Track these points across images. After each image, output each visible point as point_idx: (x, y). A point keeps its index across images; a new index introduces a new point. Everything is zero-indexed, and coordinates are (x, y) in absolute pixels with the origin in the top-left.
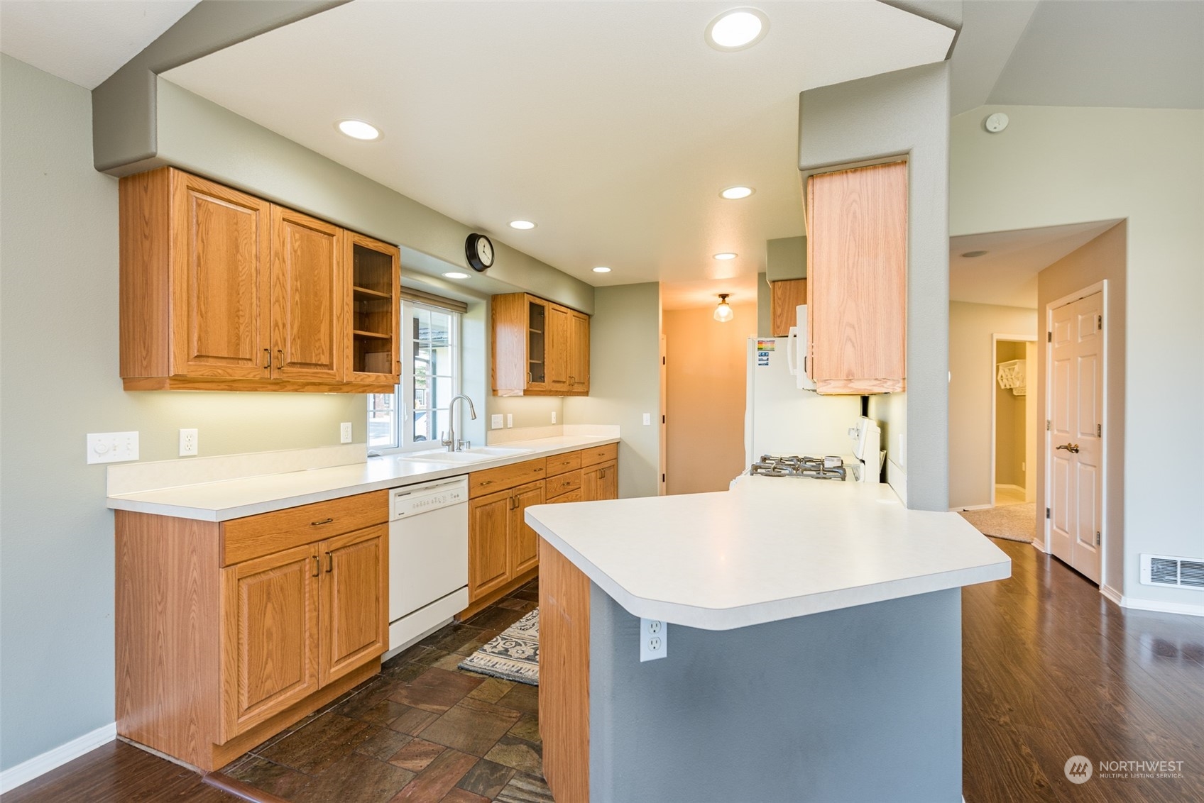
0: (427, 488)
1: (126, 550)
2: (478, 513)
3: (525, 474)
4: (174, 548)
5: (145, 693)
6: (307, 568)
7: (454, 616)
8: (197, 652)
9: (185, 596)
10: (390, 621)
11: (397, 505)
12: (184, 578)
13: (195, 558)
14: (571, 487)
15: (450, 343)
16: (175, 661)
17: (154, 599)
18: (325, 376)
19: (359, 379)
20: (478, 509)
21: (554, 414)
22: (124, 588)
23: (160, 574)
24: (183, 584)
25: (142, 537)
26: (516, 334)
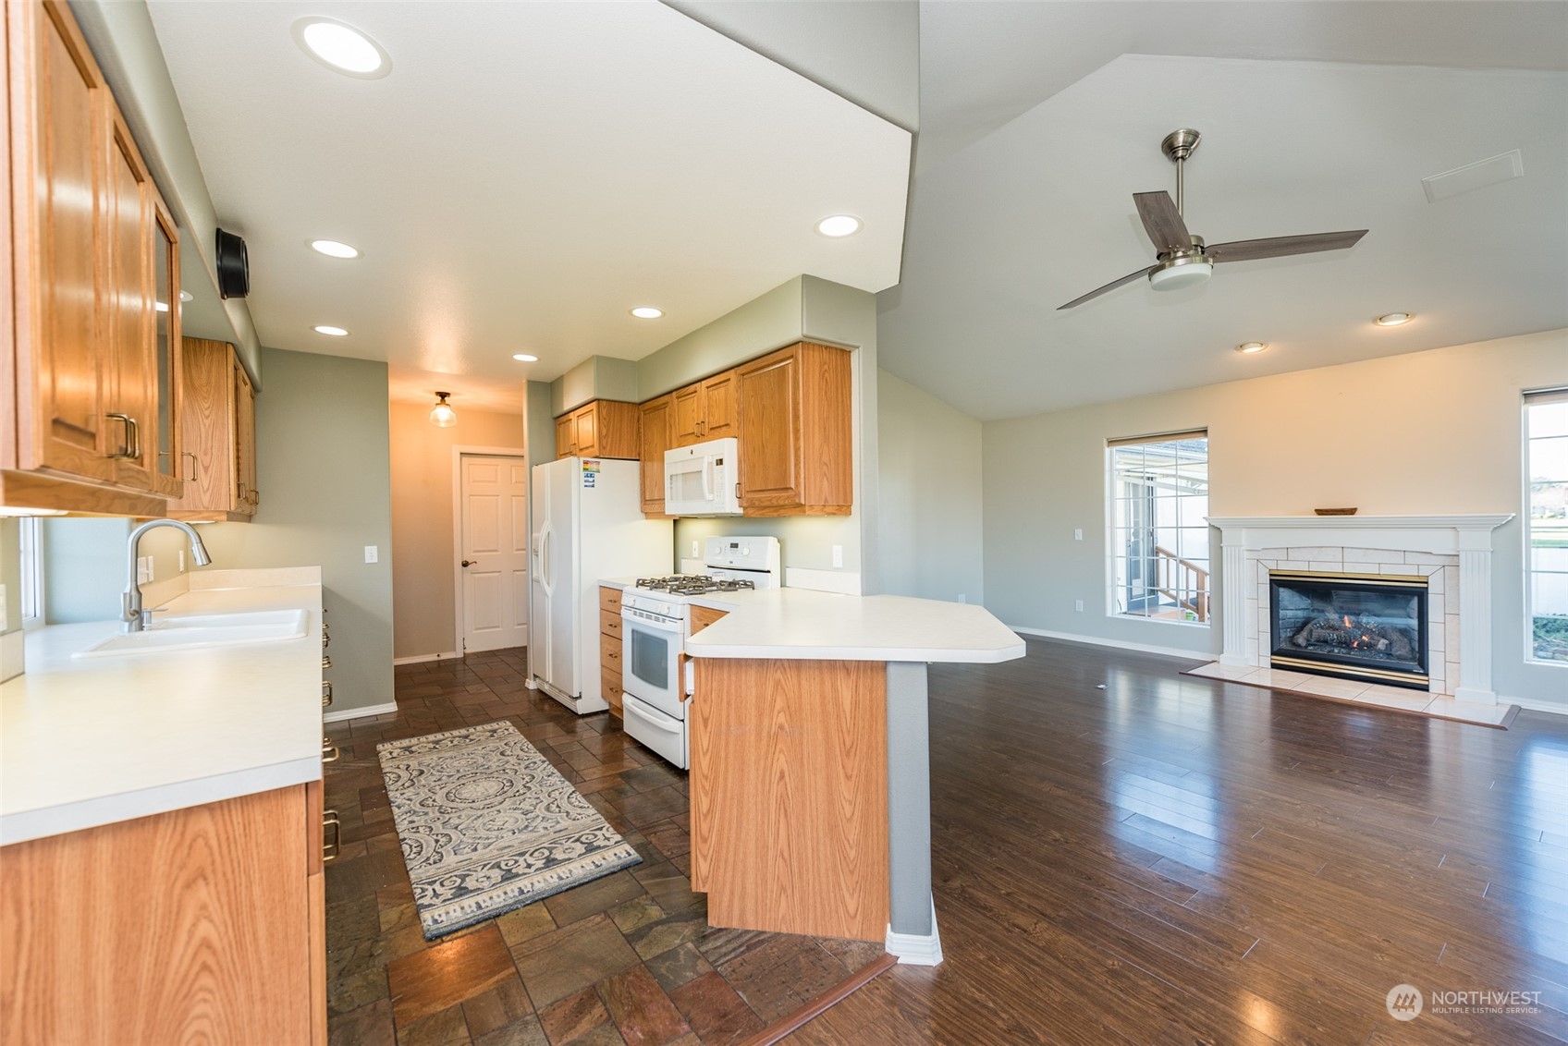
21: (182, 555)
26: (207, 413)
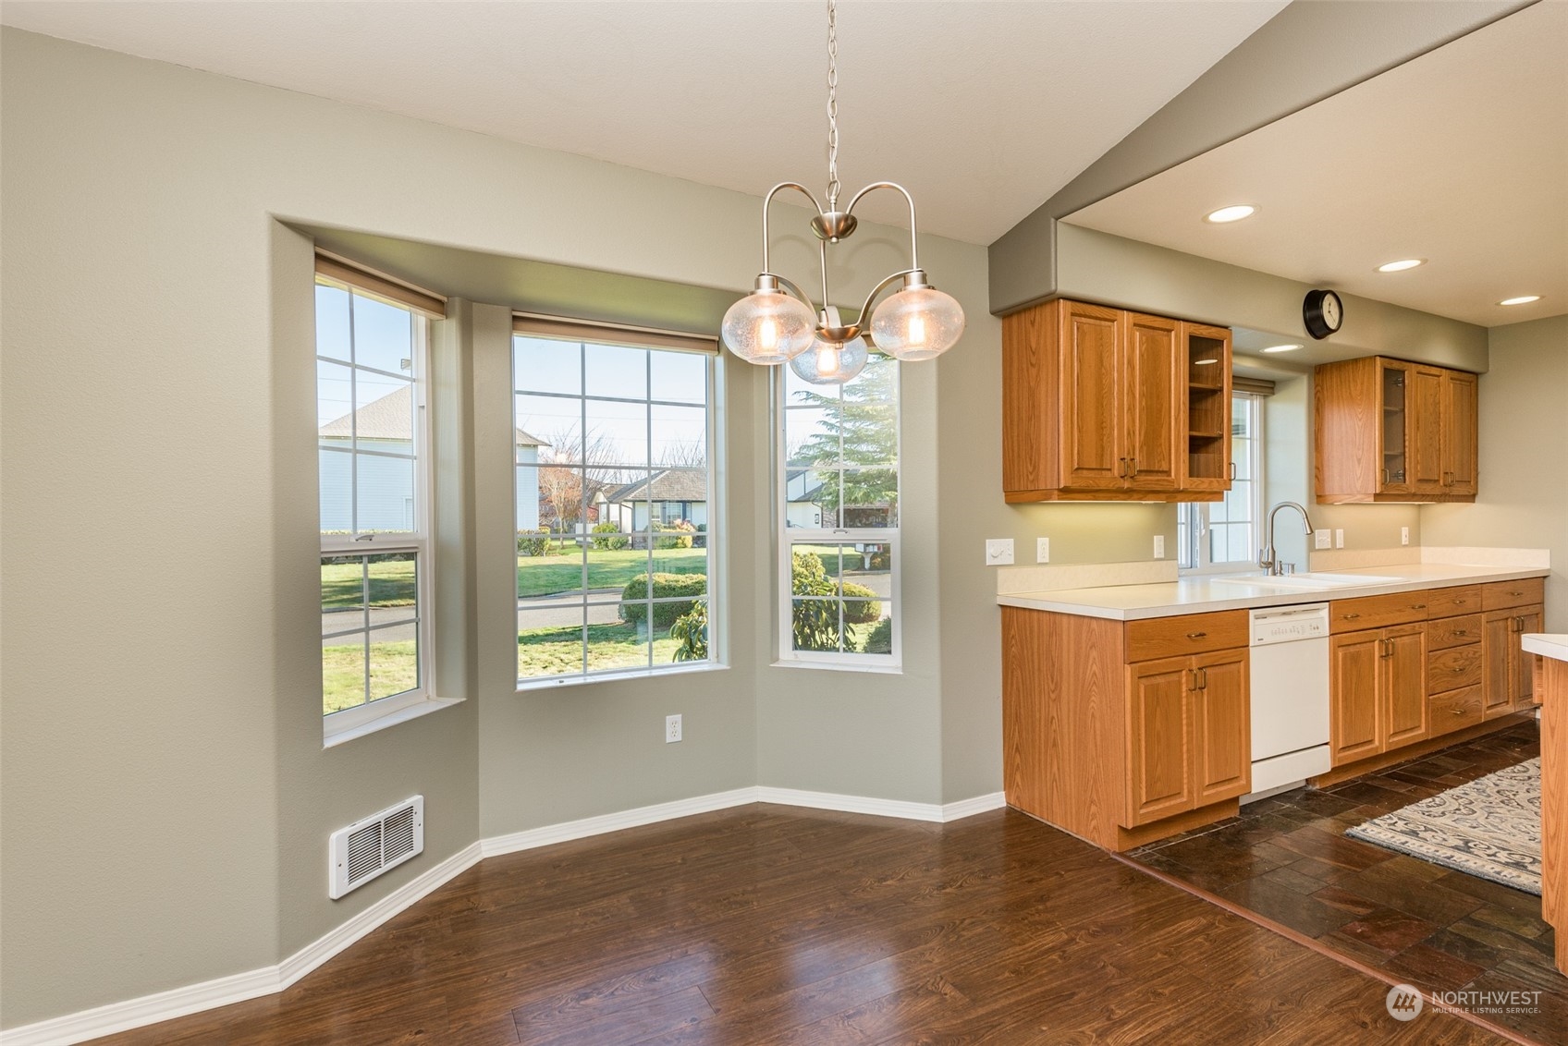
0: (1284, 614)
1: (1014, 642)
2: (1340, 654)
3: (1400, 611)
4: (1069, 643)
5: (1037, 769)
6: (1184, 680)
7: (1307, 780)
8: (1098, 738)
9: (1083, 687)
10: (1253, 760)
11: (1259, 629)
12: (1081, 671)
13: (1094, 654)
14: (1467, 639)
15: (1248, 435)
16: (1072, 745)
17: (1046, 687)
18: (1165, 483)
19: (1193, 486)
20: (1341, 649)
21: (1405, 531)
22: (1012, 676)
23: (1053, 665)
24: (1081, 676)
25: (1031, 632)
26: (1360, 416)
